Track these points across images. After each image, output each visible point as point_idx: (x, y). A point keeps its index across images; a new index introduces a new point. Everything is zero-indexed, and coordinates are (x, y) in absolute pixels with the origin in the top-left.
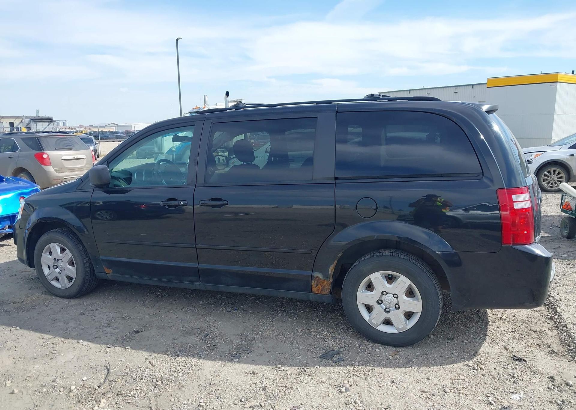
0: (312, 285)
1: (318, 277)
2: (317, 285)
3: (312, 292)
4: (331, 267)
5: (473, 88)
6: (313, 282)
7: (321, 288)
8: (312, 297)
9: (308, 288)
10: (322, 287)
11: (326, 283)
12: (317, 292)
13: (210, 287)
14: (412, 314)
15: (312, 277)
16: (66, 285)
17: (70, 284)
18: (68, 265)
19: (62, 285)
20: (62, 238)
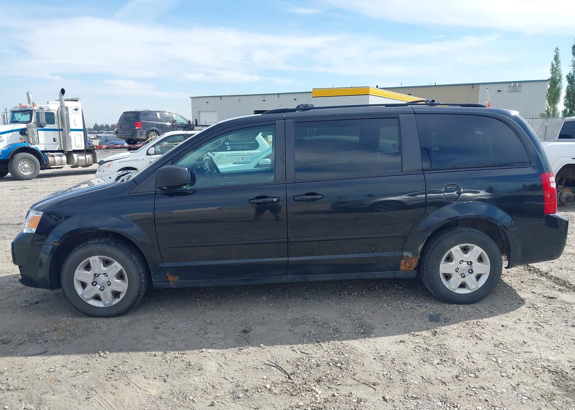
0: (401, 264)
1: (407, 256)
2: (405, 264)
3: (399, 270)
4: (420, 246)
6: (402, 261)
7: (408, 266)
8: (399, 274)
9: (397, 267)
10: (410, 264)
11: (414, 260)
12: (404, 270)
13: (297, 278)
14: (480, 275)
15: (402, 257)
16: (111, 303)
17: (117, 301)
18: (115, 279)
19: (105, 303)
20: (110, 249)
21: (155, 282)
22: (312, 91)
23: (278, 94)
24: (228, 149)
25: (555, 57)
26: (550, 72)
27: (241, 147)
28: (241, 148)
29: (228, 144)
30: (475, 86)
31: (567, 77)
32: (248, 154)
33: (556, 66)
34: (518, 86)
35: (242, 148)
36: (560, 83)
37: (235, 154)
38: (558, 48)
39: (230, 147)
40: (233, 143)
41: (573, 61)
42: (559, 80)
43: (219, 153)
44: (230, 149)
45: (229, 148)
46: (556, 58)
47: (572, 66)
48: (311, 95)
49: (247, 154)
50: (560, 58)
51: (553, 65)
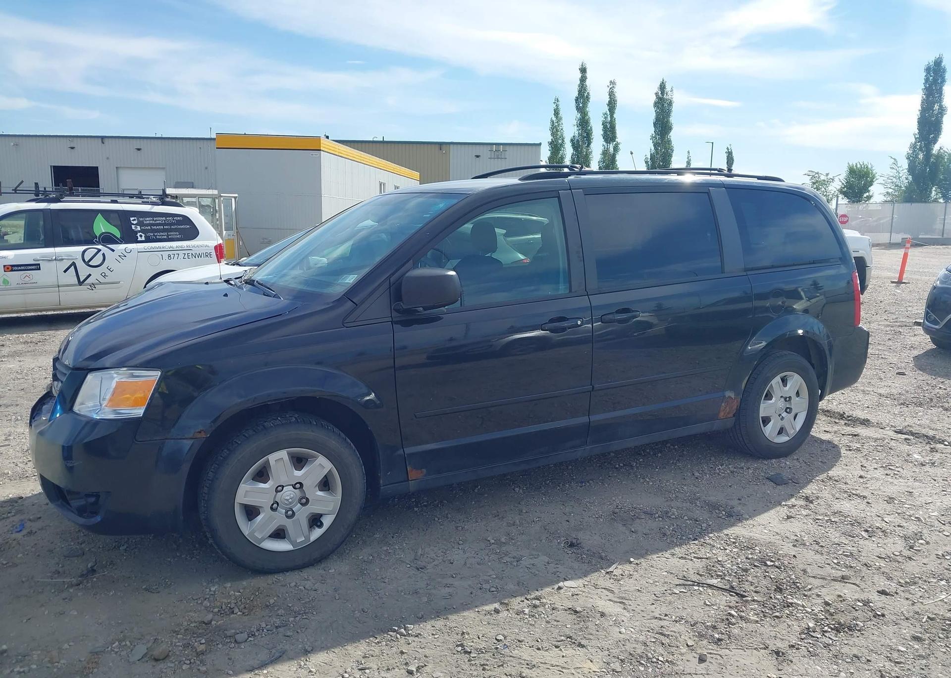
0: (721, 409)
1: (729, 397)
2: (725, 408)
3: (718, 419)
4: (745, 380)
5: (103, 143)
6: (723, 404)
7: (728, 411)
8: (716, 426)
9: (716, 415)
10: (730, 408)
11: (735, 402)
12: (722, 418)
13: (597, 449)
14: (796, 415)
15: (724, 399)
16: (307, 538)
17: (317, 533)
18: (317, 491)
19: (296, 541)
20: (312, 433)
21: (383, 486)
22: (215, 137)
23: (103, 138)
24: (139, 239)
25: (555, 110)
26: (549, 133)
27: (164, 235)
28: (165, 237)
29: (139, 229)
30: (444, 146)
31: (572, 140)
32: (180, 249)
33: (556, 124)
34: (501, 151)
35: (168, 236)
36: (563, 149)
37: (152, 248)
38: (557, 99)
39: (143, 235)
40: (149, 228)
41: (577, 120)
42: (562, 145)
43: (123, 246)
44: (143, 239)
45: (141, 236)
46: (556, 113)
47: (576, 126)
48: (214, 145)
49: (177, 249)
50: (562, 113)
51: (552, 122)
